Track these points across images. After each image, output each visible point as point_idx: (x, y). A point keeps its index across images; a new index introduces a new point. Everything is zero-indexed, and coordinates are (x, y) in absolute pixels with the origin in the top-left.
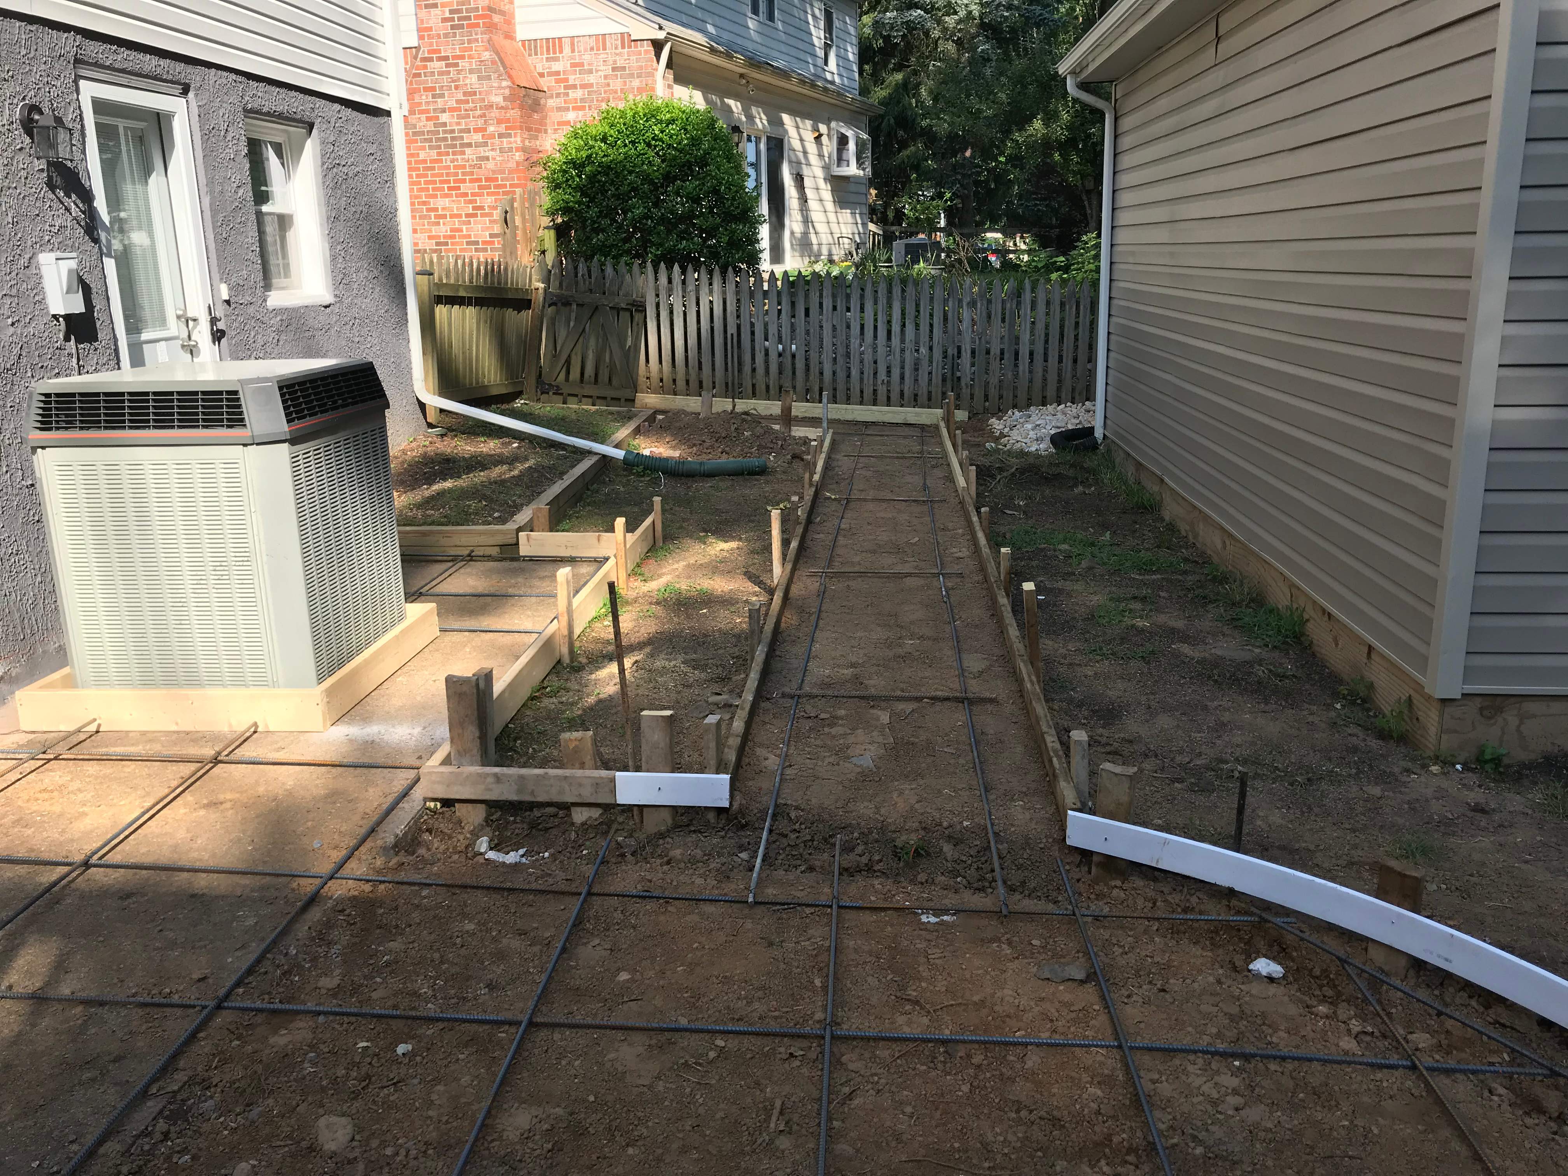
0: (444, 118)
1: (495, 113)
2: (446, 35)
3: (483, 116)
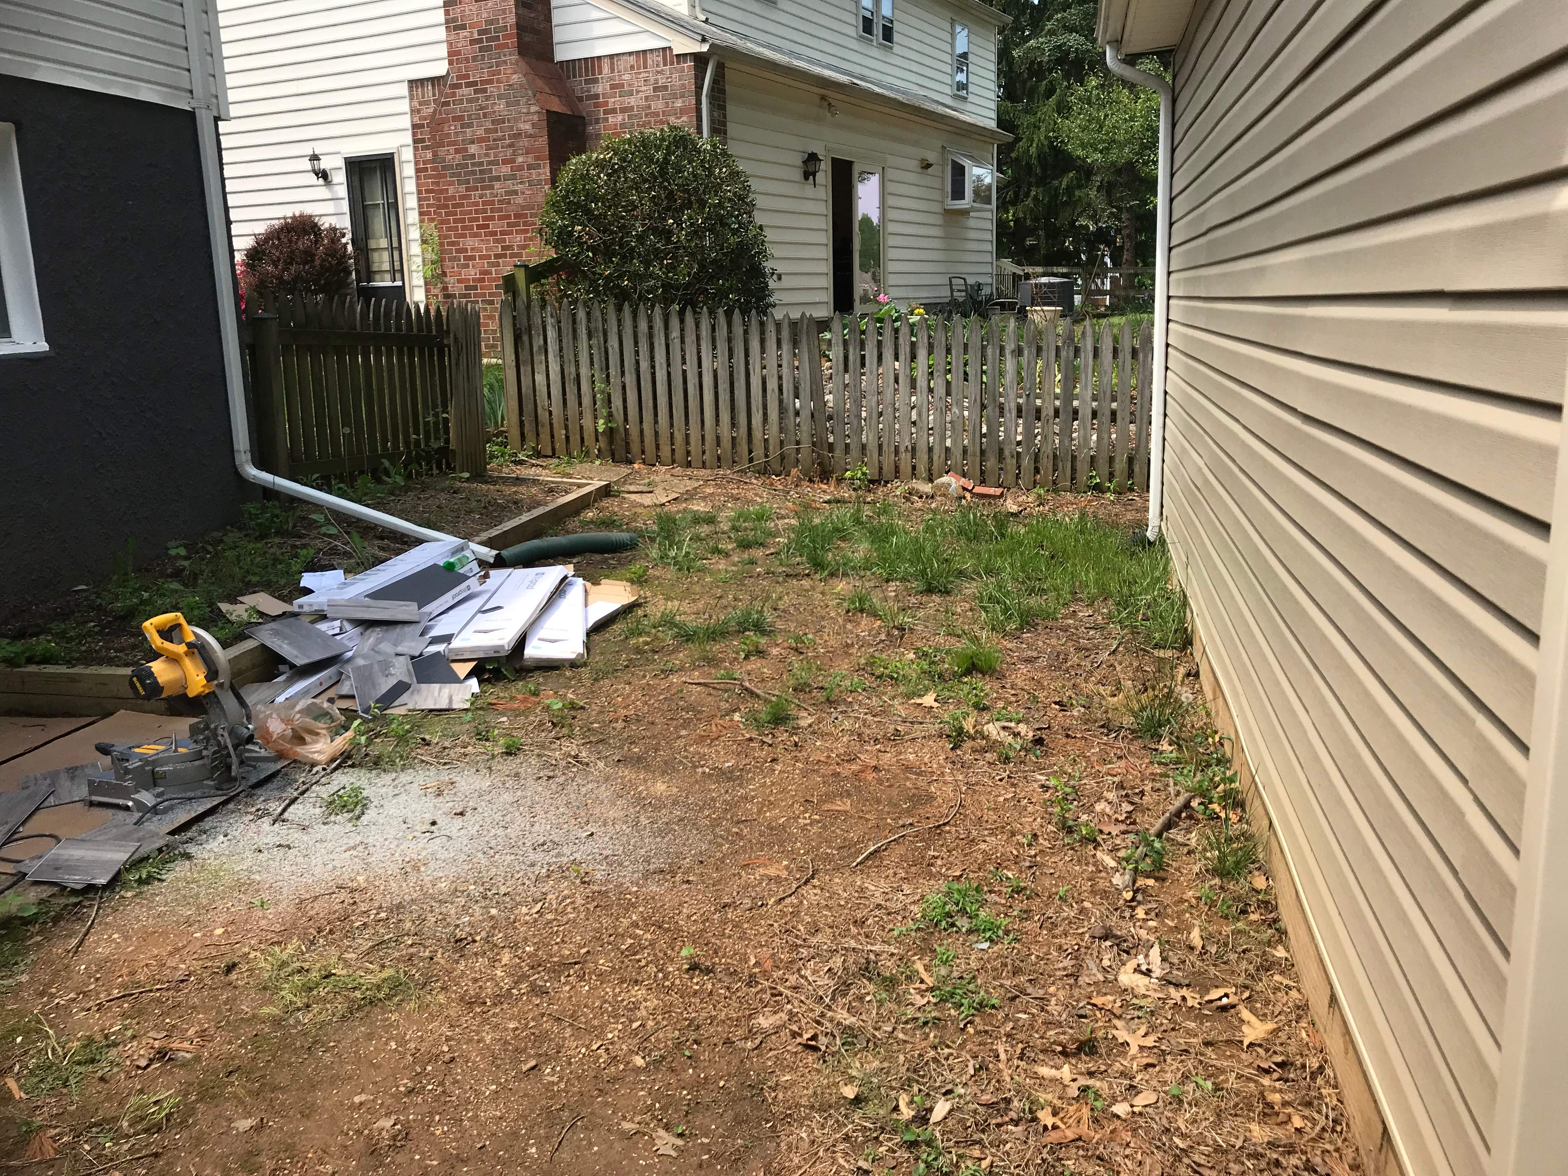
3: (511, 145)
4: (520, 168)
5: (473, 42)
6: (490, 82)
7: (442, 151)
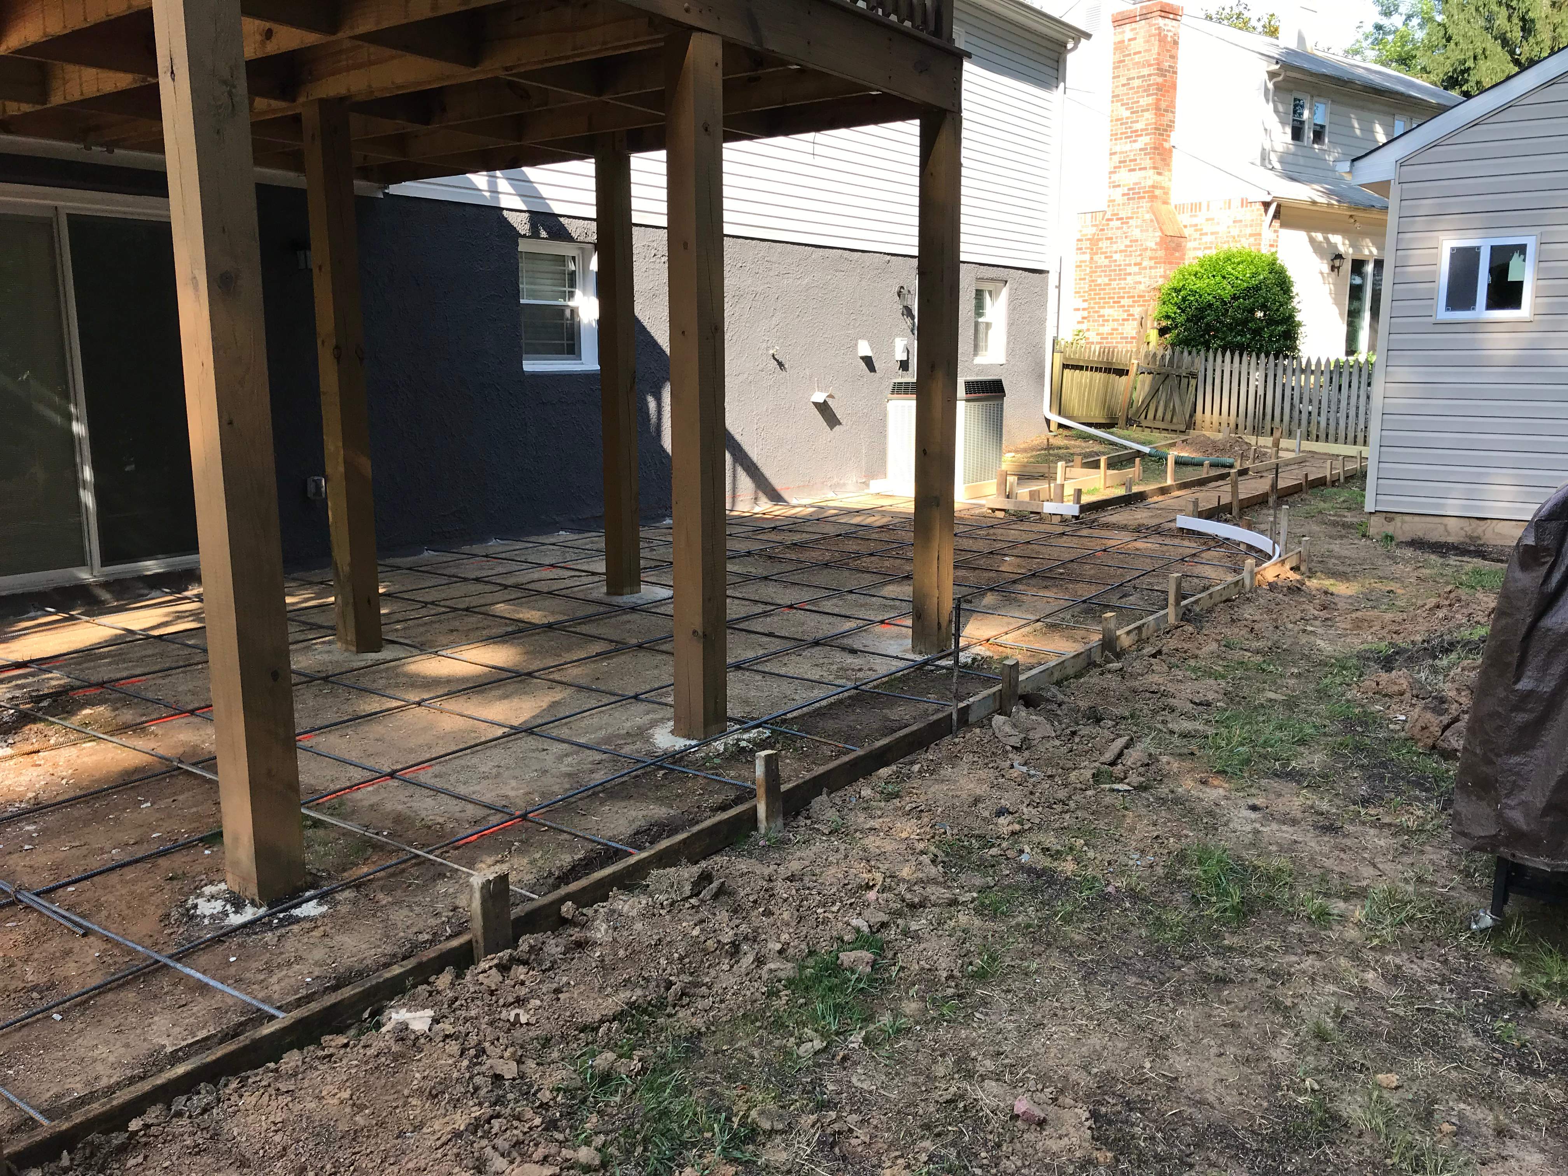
0: (1116, 257)
1: (1149, 253)
2: (1124, 204)
3: (1141, 255)
4: (1145, 268)
5: (1124, 195)
6: (1132, 218)
7: (1096, 258)
